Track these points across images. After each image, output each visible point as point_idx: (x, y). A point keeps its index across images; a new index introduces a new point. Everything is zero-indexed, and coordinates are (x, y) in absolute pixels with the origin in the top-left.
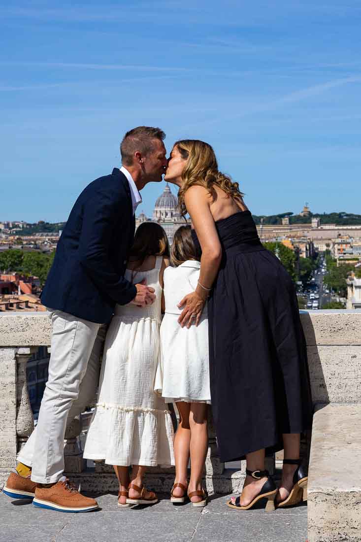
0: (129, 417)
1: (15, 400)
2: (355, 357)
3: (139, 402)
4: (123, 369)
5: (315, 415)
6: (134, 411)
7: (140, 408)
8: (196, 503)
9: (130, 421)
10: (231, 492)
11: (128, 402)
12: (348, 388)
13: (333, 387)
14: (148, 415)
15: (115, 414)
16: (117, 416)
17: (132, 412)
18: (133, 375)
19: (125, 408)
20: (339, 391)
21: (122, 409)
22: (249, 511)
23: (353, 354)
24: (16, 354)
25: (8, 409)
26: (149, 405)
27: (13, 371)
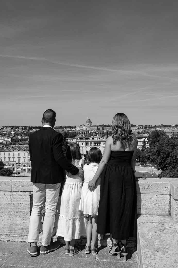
0: (71, 221)
1: (30, 210)
2: (152, 198)
3: (74, 215)
4: (68, 203)
5: (137, 220)
6: (73, 219)
7: (75, 218)
8: (94, 254)
9: (72, 223)
10: (106, 246)
11: (70, 216)
12: (149, 209)
13: (144, 209)
14: (77, 220)
15: (65, 221)
16: (66, 222)
17: (72, 219)
18: (72, 205)
19: (69, 218)
20: (146, 211)
21: (68, 219)
22: (112, 256)
23: (151, 197)
24: (30, 194)
25: (27, 213)
26: (78, 216)
27: (29, 200)
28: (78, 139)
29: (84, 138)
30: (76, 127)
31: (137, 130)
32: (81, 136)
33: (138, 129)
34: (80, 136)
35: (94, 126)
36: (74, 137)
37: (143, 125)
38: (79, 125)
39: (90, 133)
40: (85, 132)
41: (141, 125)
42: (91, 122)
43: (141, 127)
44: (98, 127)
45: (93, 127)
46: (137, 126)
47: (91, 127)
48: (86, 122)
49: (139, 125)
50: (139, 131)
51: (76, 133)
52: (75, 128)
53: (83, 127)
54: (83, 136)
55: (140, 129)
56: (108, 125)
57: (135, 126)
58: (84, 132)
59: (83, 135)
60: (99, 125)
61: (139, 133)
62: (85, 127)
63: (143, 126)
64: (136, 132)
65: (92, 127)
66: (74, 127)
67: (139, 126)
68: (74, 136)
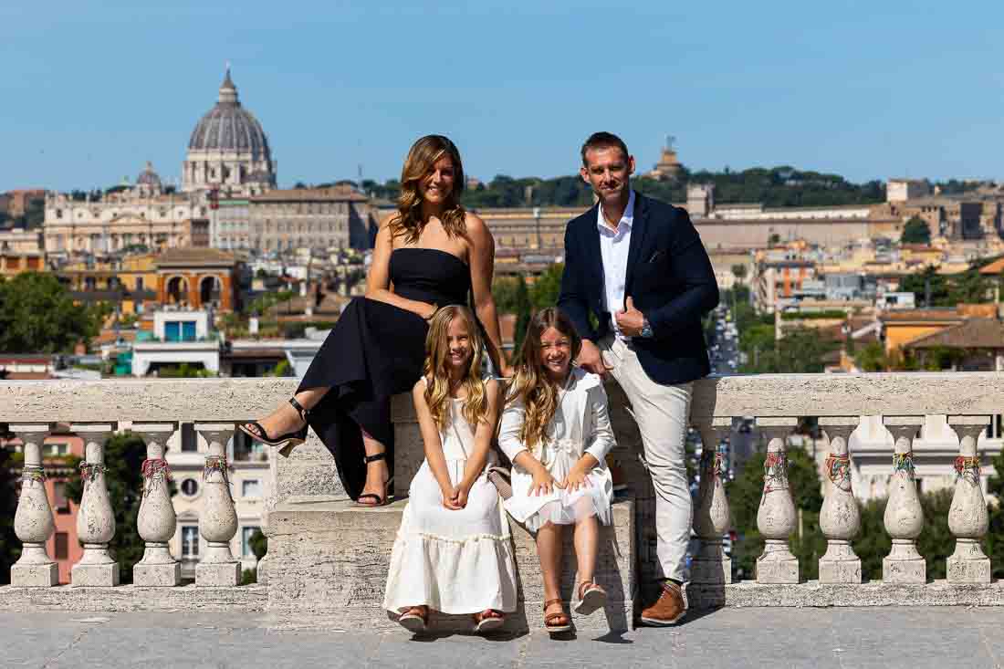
28: (129, 373)
29: (212, 361)
30: (50, 216)
31: (907, 255)
32: (169, 325)
33: (917, 234)
34: (160, 331)
35: (303, 198)
36: (61, 343)
37: (974, 186)
38: (86, 188)
39: (258, 285)
40: (208, 282)
41: (954, 188)
42: (259, 146)
43: (953, 205)
44: (364, 216)
45: (290, 213)
46: (897, 193)
47: (262, 214)
48: (196, 144)
49: (918, 189)
50: (930, 259)
51: (78, 295)
52: (32, 215)
53: (153, 215)
54: (202, 329)
55: (937, 241)
56: (502, 182)
57: (875, 193)
58: (190, 280)
59: (201, 318)
60: (368, 184)
61: (929, 288)
62: (182, 213)
63: (973, 198)
64: (889, 277)
65: (278, 214)
66: (17, 208)
67: (927, 200)
68: (54, 329)
